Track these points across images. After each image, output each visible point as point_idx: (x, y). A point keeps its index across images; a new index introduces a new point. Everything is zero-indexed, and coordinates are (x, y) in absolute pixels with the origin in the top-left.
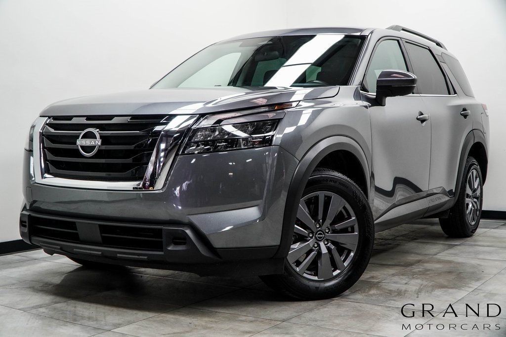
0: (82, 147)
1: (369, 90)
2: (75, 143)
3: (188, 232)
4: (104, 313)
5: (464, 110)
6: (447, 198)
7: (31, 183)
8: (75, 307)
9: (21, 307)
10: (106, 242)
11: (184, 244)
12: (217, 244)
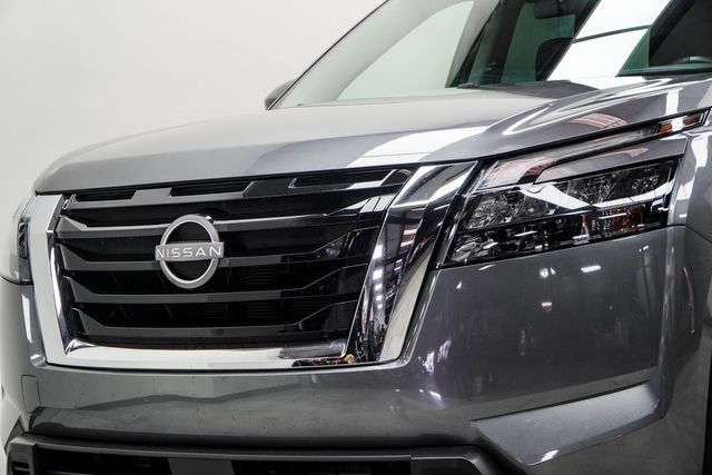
0: (170, 264)
2: (152, 256)
3: (477, 461)
7: (36, 365)
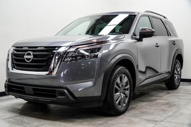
0: (26, 58)
1: (137, 35)
2: (24, 57)
3: (66, 91)
4: (33, 121)
5: (174, 42)
6: (167, 75)
7: (9, 72)
8: (23, 118)
9: (3, 118)
10: (35, 94)
11: (64, 95)
12: (77, 95)
